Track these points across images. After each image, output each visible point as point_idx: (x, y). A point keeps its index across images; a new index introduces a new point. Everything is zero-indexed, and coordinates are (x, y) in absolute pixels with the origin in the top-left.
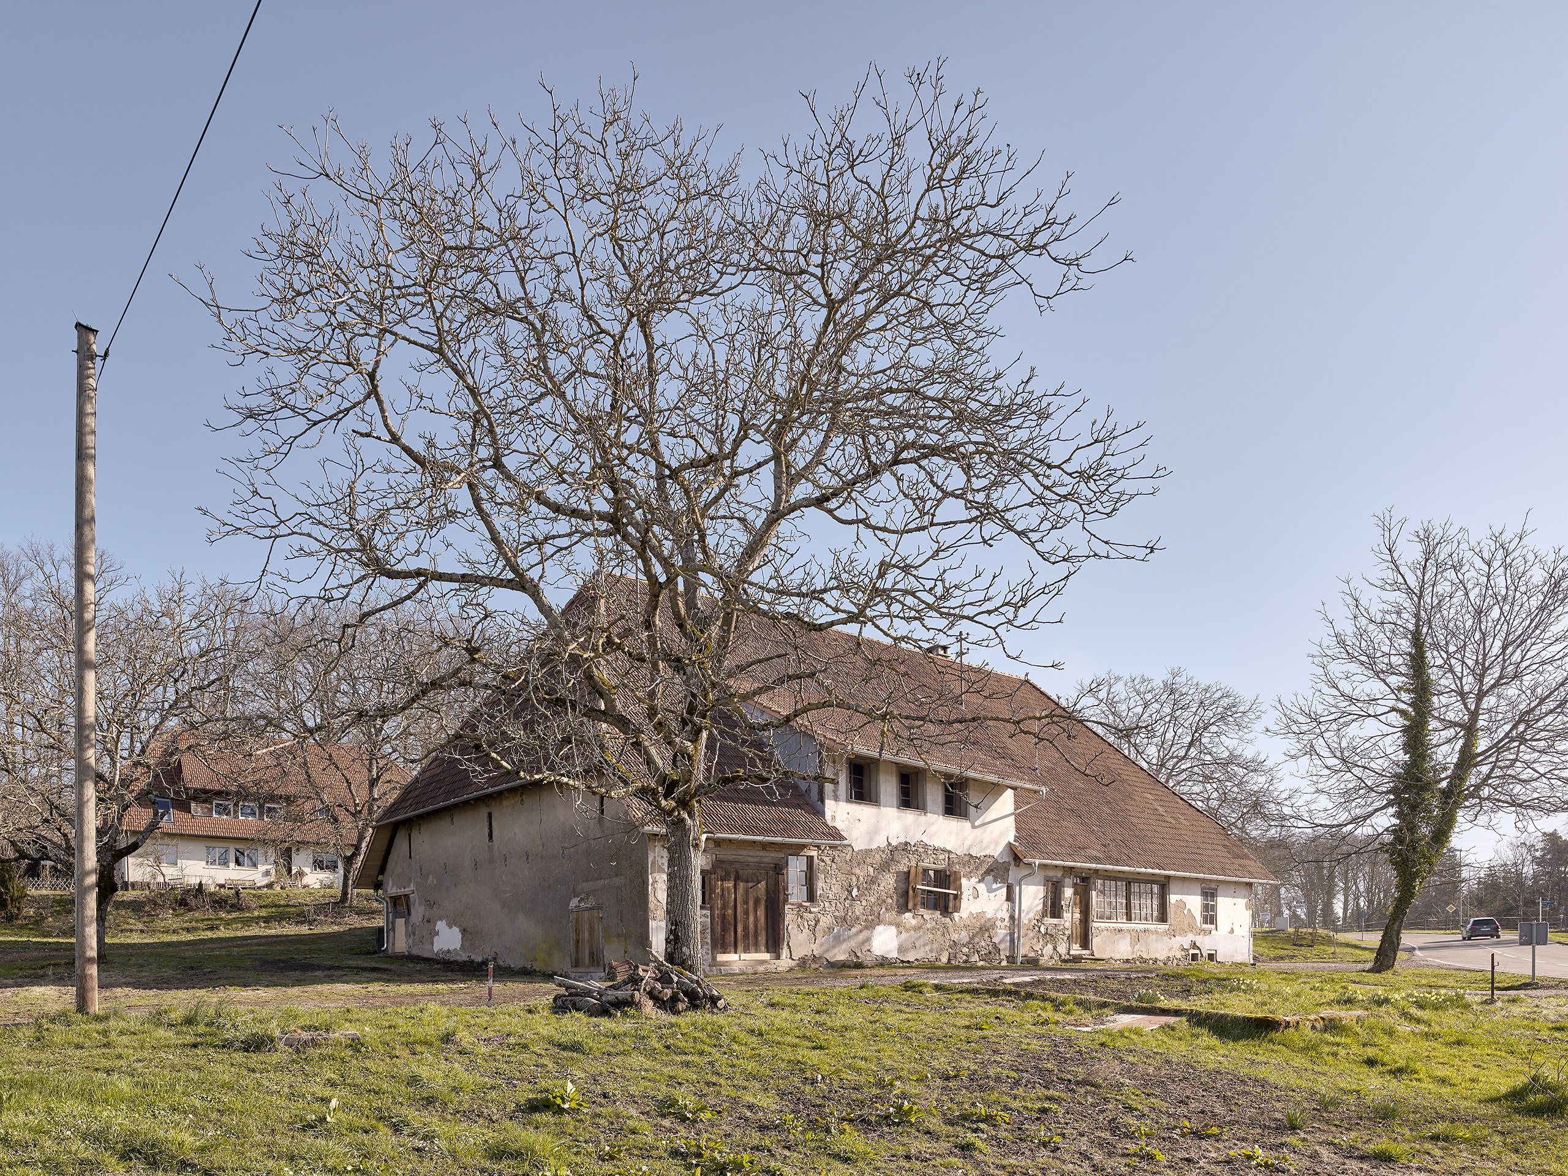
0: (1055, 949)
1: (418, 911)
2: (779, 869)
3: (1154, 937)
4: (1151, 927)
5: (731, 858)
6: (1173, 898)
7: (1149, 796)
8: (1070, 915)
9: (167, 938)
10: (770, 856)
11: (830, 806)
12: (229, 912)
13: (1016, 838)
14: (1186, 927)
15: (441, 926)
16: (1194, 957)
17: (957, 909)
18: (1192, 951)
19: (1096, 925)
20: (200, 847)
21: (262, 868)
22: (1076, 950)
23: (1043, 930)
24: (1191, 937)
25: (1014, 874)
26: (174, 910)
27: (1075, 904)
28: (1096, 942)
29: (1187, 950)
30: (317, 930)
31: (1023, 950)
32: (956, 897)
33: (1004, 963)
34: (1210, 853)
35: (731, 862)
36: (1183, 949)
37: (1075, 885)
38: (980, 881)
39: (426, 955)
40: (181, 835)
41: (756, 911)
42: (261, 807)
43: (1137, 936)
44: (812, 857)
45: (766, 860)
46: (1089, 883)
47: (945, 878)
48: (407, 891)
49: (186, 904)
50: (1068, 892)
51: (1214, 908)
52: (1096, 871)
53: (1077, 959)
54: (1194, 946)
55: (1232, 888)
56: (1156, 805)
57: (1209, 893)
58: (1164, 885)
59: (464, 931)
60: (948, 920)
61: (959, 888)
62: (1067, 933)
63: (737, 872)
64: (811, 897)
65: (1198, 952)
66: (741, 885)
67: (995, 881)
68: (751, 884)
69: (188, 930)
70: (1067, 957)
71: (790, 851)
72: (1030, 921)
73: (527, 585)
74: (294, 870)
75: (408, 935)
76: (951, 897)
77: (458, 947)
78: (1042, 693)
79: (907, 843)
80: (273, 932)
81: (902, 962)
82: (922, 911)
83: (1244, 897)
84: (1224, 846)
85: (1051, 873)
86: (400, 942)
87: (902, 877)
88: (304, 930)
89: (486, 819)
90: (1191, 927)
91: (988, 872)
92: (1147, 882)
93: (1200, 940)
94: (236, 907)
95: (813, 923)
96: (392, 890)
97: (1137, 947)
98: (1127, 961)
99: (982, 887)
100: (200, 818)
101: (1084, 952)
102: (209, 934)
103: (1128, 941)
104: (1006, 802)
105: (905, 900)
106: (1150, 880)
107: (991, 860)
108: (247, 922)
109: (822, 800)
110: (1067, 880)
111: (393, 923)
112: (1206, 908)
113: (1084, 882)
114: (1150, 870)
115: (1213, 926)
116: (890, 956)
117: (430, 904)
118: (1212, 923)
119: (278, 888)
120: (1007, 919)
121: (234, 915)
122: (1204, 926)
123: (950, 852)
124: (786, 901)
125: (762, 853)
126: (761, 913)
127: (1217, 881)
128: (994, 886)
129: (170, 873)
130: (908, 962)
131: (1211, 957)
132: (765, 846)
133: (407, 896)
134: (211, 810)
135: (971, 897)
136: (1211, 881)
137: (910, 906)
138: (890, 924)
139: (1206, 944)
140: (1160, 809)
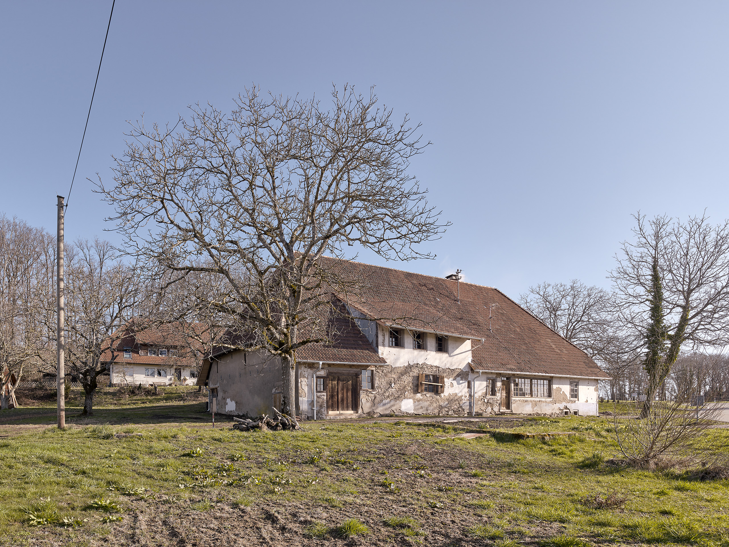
0: (492, 409)
1: (220, 394)
2: (357, 375)
3: (544, 404)
4: (543, 399)
5: (335, 371)
6: (554, 387)
7: (549, 340)
8: (500, 394)
9: (125, 407)
10: (353, 370)
11: (381, 349)
12: (151, 396)
13: (472, 361)
14: (561, 399)
15: (228, 400)
16: (566, 413)
17: (443, 392)
18: (565, 410)
19: (514, 398)
20: (143, 369)
21: (169, 377)
22: (503, 409)
23: (486, 401)
24: (564, 404)
25: (471, 377)
26: (129, 395)
27: (503, 389)
28: (513, 406)
29: (563, 410)
30: (187, 403)
31: (475, 410)
32: (442, 387)
33: (466, 415)
34: (576, 366)
35: (336, 373)
36: (560, 409)
37: (502, 381)
38: (454, 380)
39: (223, 413)
40: (134, 364)
41: (347, 393)
42: (168, 351)
43: (535, 404)
44: (372, 371)
45: (351, 372)
46: (510, 380)
47: (437, 378)
48: (216, 386)
49: (134, 393)
50: (499, 384)
51: (577, 391)
52: (514, 375)
53: (503, 414)
54: (566, 408)
55: (587, 382)
56: (552, 344)
57: (575, 383)
58: (550, 380)
59: (236, 403)
60: (438, 397)
61: (443, 382)
62: (498, 402)
63: (339, 377)
64: (373, 387)
65: (568, 411)
66: (341, 383)
67: (462, 380)
68: (345, 382)
69: (134, 404)
70: (499, 413)
71: (363, 368)
72: (479, 397)
73: (224, 272)
74: (182, 378)
75: (217, 405)
76: (440, 387)
77: (234, 409)
78: (502, 294)
79: (417, 364)
80: (168, 404)
81: (416, 414)
82: (425, 393)
83: (594, 386)
84: (585, 362)
85: (490, 376)
86: (214, 408)
87: (416, 378)
88: (181, 403)
89: (244, 356)
90: (565, 399)
91: (458, 376)
92: (541, 379)
93: (569, 405)
94: (155, 394)
95: (373, 398)
96: (211, 386)
97: (535, 408)
98: (530, 414)
99: (455, 383)
100: (143, 356)
101: (507, 410)
102: (143, 405)
103: (531, 405)
104: (467, 345)
105: (417, 388)
106: (543, 378)
107: (459, 371)
108: (158, 400)
109: (377, 347)
110: (498, 379)
111: (212, 400)
112: (572, 390)
113: (508, 380)
114: (540, 374)
115: (577, 399)
116: (410, 412)
117: (225, 392)
118: (576, 397)
119: (174, 386)
120: (468, 396)
121: (154, 397)
122: (572, 399)
123: (439, 367)
124: (361, 389)
125: (350, 369)
126: (350, 394)
127: (579, 378)
128: (461, 382)
129: (129, 380)
130: (419, 415)
131: (575, 413)
132: (351, 366)
133: (216, 388)
134: (147, 353)
135: (450, 387)
136: (575, 378)
137: (419, 391)
138: (410, 398)
139: (573, 407)
140: (554, 346)
